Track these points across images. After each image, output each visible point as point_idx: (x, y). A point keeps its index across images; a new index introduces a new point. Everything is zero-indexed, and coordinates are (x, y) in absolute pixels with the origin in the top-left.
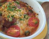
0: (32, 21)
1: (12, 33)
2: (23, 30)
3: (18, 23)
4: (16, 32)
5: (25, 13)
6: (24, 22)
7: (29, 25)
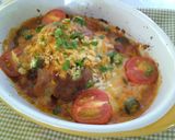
0: (136, 69)
1: (88, 112)
2: (117, 99)
3: (98, 81)
4: (99, 108)
5: (109, 49)
6: (114, 74)
7: (129, 80)
